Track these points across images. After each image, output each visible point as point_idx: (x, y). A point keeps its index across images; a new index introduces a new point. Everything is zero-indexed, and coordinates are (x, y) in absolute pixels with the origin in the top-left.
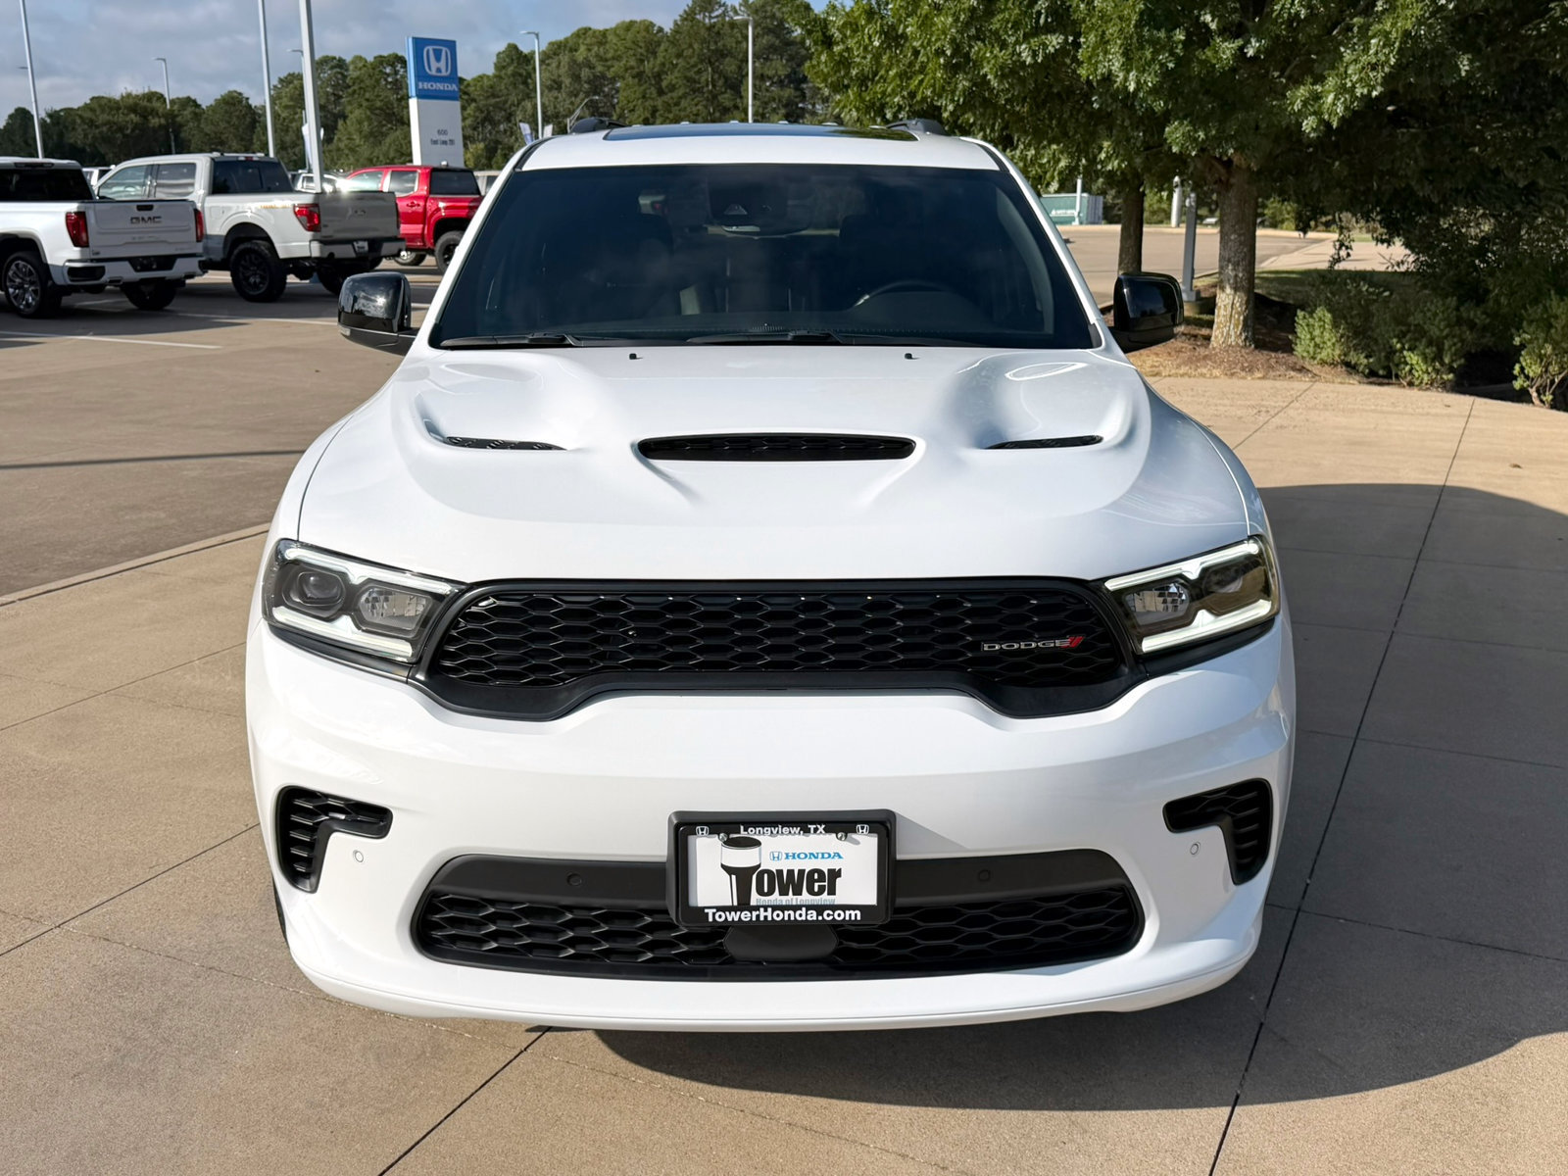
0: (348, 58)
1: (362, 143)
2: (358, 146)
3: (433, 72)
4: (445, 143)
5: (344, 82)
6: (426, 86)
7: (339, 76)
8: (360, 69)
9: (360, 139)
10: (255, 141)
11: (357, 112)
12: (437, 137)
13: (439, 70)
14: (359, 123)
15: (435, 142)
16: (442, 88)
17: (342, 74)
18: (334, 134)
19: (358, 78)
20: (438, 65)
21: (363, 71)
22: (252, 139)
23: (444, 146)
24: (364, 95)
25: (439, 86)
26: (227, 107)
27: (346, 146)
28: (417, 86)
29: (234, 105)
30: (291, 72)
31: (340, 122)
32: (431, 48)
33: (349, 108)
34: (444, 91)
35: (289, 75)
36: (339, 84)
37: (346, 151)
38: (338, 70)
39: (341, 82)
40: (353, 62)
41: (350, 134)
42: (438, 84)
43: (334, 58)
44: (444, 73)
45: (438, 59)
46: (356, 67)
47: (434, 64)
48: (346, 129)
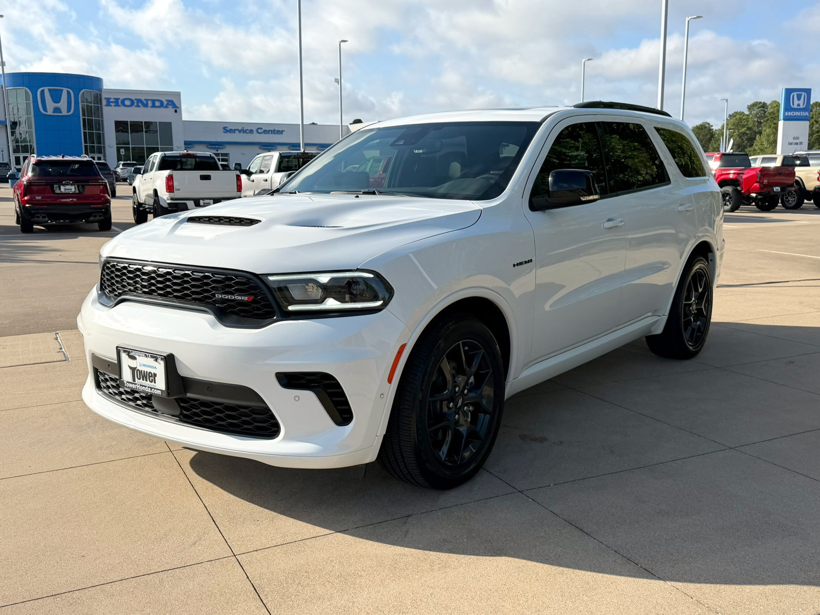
0: (768, 102)
1: (768, 146)
2: (765, 148)
3: (795, 106)
4: (797, 144)
5: (764, 115)
6: (790, 114)
7: (762, 112)
8: (774, 107)
9: (768, 145)
10: (710, 147)
11: (768, 130)
12: (792, 141)
13: (799, 105)
14: (768, 136)
15: (791, 144)
16: (799, 115)
17: (764, 111)
18: (754, 143)
19: (772, 112)
20: (798, 102)
21: (775, 109)
22: (709, 146)
23: (796, 146)
24: (773, 121)
25: (798, 114)
26: (698, 131)
27: (759, 148)
28: (784, 114)
29: (702, 129)
30: (736, 111)
31: (758, 136)
32: (795, 94)
33: (764, 128)
34: (800, 116)
35: (735, 113)
36: (761, 116)
37: (758, 151)
38: (762, 109)
39: (763, 115)
40: (771, 104)
41: (762, 142)
42: (797, 113)
43: (761, 103)
44: (802, 106)
45: (799, 99)
46: (772, 107)
47: (796, 102)
48: (760, 139)
